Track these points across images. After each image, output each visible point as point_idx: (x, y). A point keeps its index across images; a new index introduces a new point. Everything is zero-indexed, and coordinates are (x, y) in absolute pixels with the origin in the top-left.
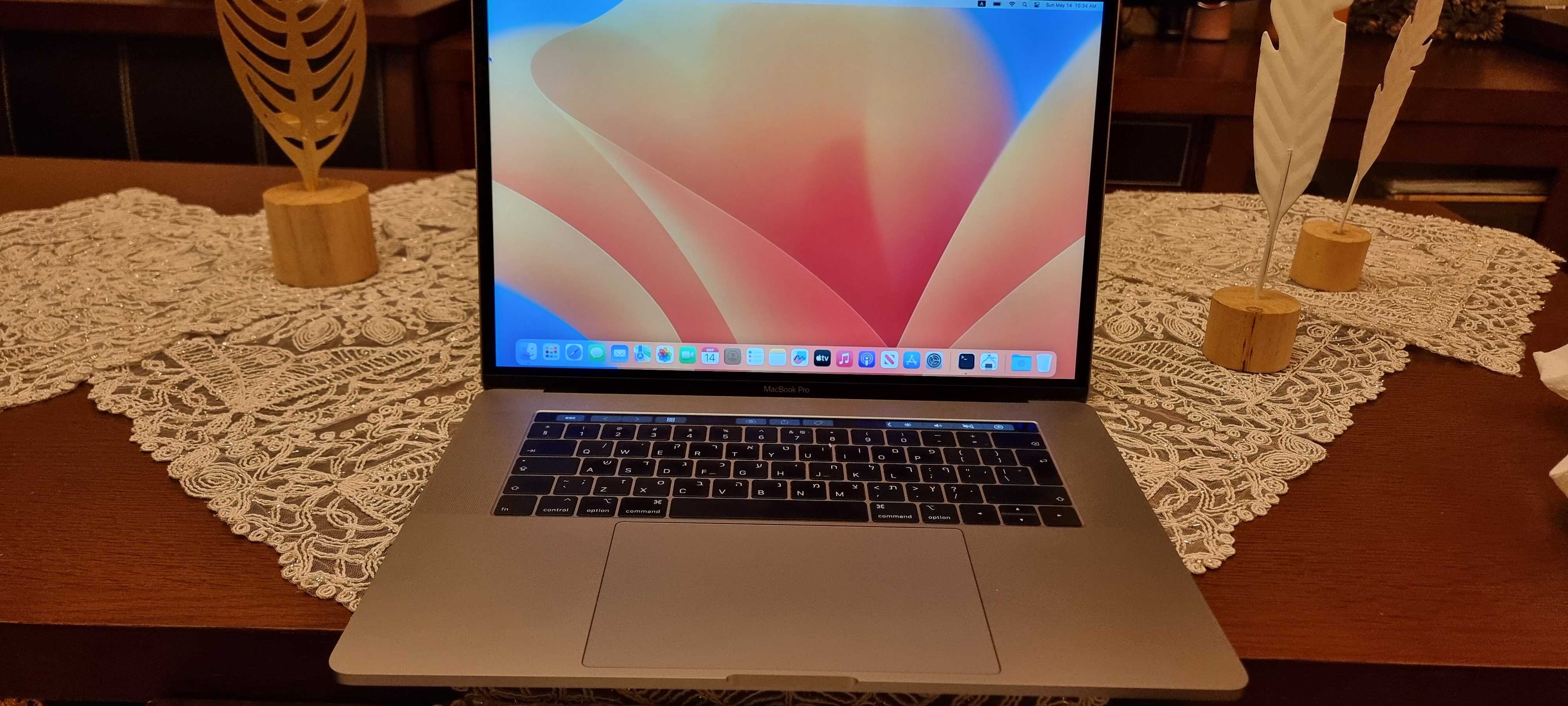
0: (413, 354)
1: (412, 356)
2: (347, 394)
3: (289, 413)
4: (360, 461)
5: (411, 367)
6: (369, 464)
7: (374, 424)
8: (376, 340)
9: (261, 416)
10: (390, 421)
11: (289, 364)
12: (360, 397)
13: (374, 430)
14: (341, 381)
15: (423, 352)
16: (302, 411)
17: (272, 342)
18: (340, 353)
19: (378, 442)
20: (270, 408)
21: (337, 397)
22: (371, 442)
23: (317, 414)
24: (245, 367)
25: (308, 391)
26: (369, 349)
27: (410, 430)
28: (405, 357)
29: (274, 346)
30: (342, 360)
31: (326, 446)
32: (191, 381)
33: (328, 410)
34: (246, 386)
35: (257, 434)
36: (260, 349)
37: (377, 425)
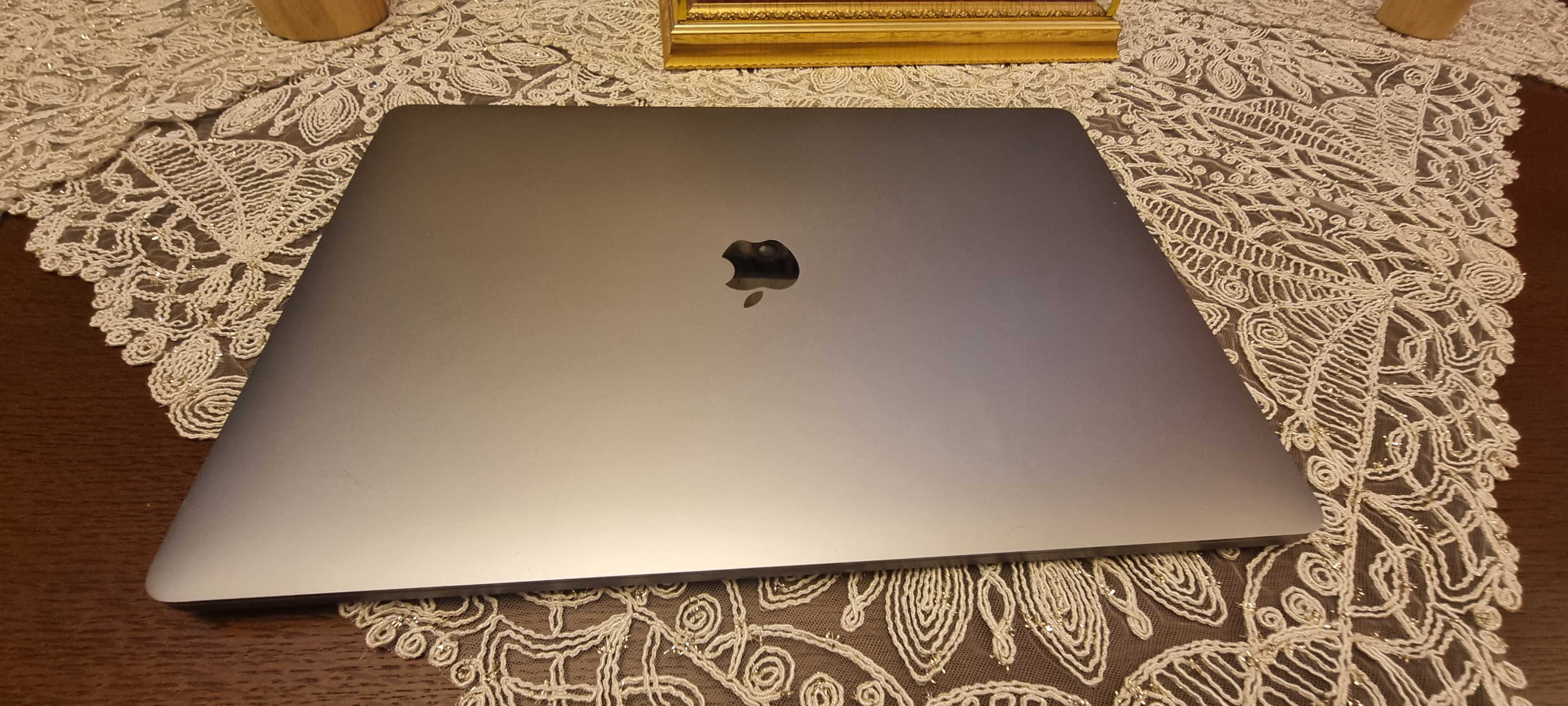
9: (272, 268)
11: (299, 170)
17: (274, 132)
24: (241, 177)
29: (276, 138)
32: (170, 209)
34: (246, 213)
36: (260, 145)
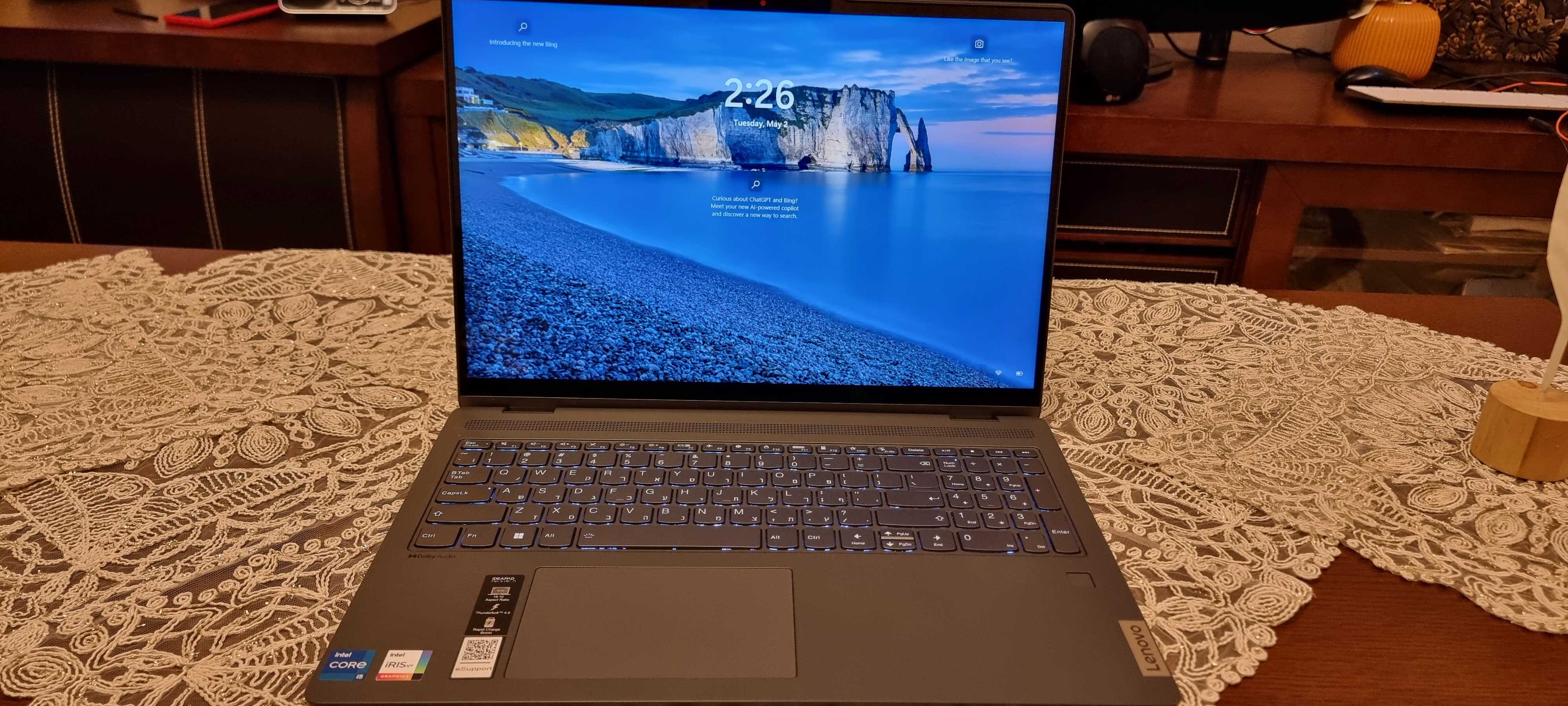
0: (295, 478)
1: (295, 481)
2: (214, 537)
3: (142, 567)
4: (219, 636)
5: (293, 497)
6: (231, 639)
7: (242, 581)
8: (253, 460)
9: (107, 575)
10: (261, 577)
11: (147, 498)
12: (229, 541)
13: (241, 589)
14: (207, 519)
15: (307, 476)
16: (157, 564)
17: (130, 466)
18: (209, 479)
19: (244, 608)
20: (119, 562)
21: (201, 543)
22: (236, 609)
23: (175, 568)
24: (93, 503)
25: (167, 535)
26: (244, 471)
27: (283, 590)
28: (286, 482)
29: (131, 472)
30: (210, 488)
31: (181, 616)
33: (189, 561)
34: (91, 529)
35: (98, 601)
36: (115, 477)
37: (245, 582)
